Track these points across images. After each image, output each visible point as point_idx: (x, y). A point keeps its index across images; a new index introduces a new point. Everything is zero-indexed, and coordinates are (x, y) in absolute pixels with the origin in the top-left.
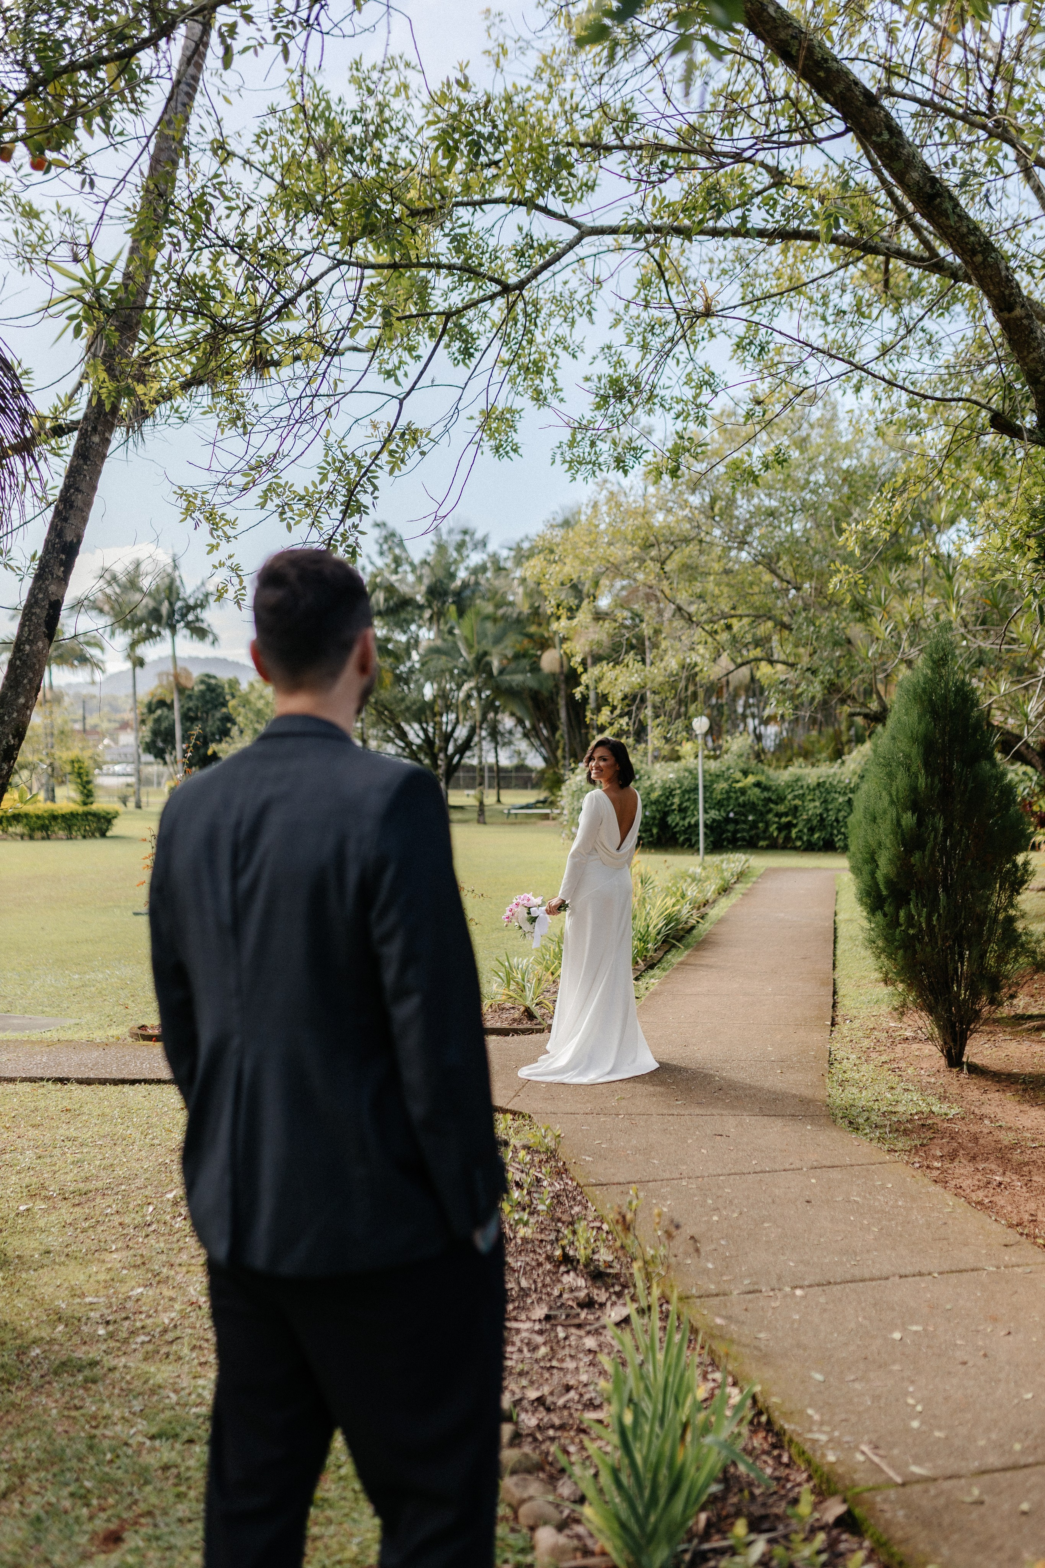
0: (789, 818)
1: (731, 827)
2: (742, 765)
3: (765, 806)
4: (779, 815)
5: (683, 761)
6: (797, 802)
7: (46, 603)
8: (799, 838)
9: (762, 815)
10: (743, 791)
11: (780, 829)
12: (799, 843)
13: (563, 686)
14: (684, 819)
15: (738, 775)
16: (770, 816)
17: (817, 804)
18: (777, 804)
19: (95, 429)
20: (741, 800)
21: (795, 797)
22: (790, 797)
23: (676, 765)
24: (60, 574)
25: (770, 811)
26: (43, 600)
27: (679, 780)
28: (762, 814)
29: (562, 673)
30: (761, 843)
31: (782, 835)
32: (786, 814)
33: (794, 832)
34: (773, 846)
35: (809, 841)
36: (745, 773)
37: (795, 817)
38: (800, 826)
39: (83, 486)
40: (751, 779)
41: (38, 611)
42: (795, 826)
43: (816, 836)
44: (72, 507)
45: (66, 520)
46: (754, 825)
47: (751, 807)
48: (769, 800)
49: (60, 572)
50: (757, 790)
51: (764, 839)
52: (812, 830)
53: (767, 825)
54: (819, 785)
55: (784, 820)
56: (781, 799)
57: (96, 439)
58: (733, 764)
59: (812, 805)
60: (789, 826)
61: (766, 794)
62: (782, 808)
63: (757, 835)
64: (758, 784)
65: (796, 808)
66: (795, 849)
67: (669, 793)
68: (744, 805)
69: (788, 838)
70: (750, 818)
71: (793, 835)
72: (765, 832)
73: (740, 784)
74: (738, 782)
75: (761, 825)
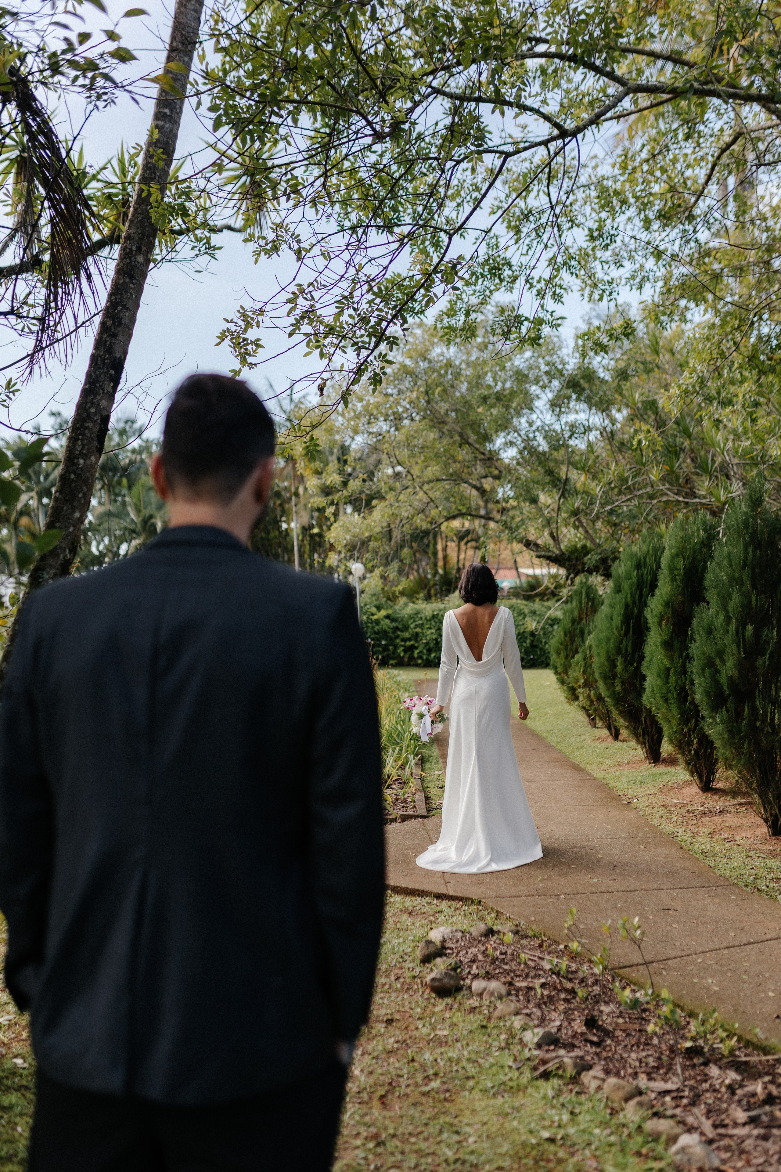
0: (412, 642)
2: (376, 603)
3: (394, 633)
4: (404, 640)
6: (418, 630)
7: (97, 418)
8: (420, 657)
9: (391, 641)
10: (377, 622)
11: (405, 651)
12: (420, 661)
15: (374, 610)
16: (398, 641)
17: (433, 631)
18: (402, 631)
19: (139, 249)
20: (376, 628)
21: (417, 626)
22: (412, 626)
24: (110, 389)
25: (398, 637)
26: (95, 414)
28: (391, 639)
30: (392, 662)
31: (407, 655)
32: (410, 639)
33: (416, 652)
34: (401, 664)
35: (427, 659)
36: (379, 608)
37: (416, 641)
38: (420, 649)
39: (130, 305)
40: (383, 613)
41: (91, 425)
42: (416, 648)
43: (433, 655)
44: (120, 323)
45: (114, 336)
46: (385, 648)
47: (384, 634)
48: (397, 629)
49: (109, 388)
50: (387, 621)
51: (393, 659)
52: (430, 651)
53: (396, 647)
54: (434, 616)
55: (408, 643)
56: (406, 628)
57: (141, 259)
58: (368, 600)
59: (429, 632)
60: (412, 648)
61: (394, 624)
62: (406, 635)
63: (388, 655)
64: (388, 617)
65: (417, 634)
66: (417, 665)
68: (377, 633)
69: (412, 658)
70: (383, 642)
71: (416, 655)
72: (393, 653)
73: (375, 617)
74: (373, 615)
75: (391, 648)
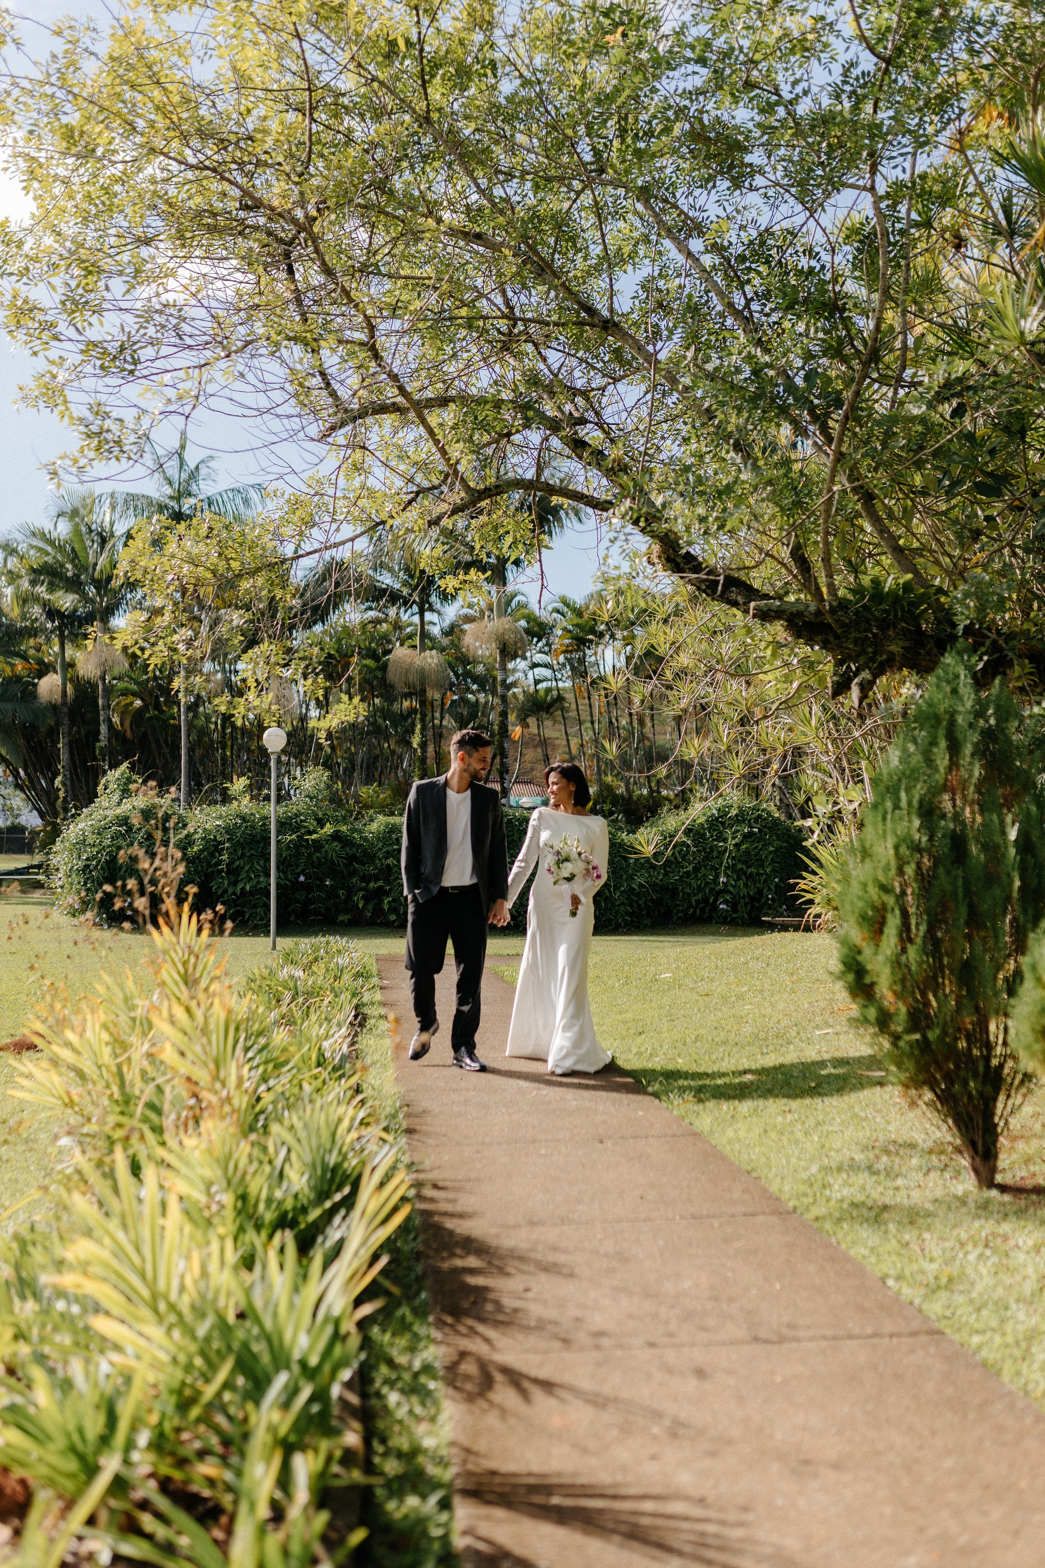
0: (380, 883)
1: (301, 895)
3: (347, 866)
4: (367, 879)
5: (235, 803)
9: (343, 879)
10: (318, 845)
11: (367, 898)
12: (393, 917)
13: (66, 721)
14: (235, 884)
15: (312, 824)
16: (355, 880)
18: (363, 864)
20: (315, 857)
23: (223, 810)
25: (355, 872)
27: (228, 830)
28: (343, 877)
29: (64, 704)
30: (341, 918)
31: (370, 907)
32: (376, 878)
36: (320, 821)
37: (388, 882)
40: (328, 829)
42: (387, 894)
46: (332, 893)
47: (328, 867)
48: (353, 858)
50: (336, 845)
51: (346, 912)
53: (350, 893)
55: (373, 885)
56: (369, 857)
58: (303, 807)
60: (380, 893)
61: (348, 850)
62: (371, 870)
63: (336, 907)
64: (336, 836)
67: (213, 846)
68: (319, 865)
69: (378, 911)
70: (327, 883)
72: (345, 901)
73: (314, 836)
74: (310, 833)
75: (341, 892)
